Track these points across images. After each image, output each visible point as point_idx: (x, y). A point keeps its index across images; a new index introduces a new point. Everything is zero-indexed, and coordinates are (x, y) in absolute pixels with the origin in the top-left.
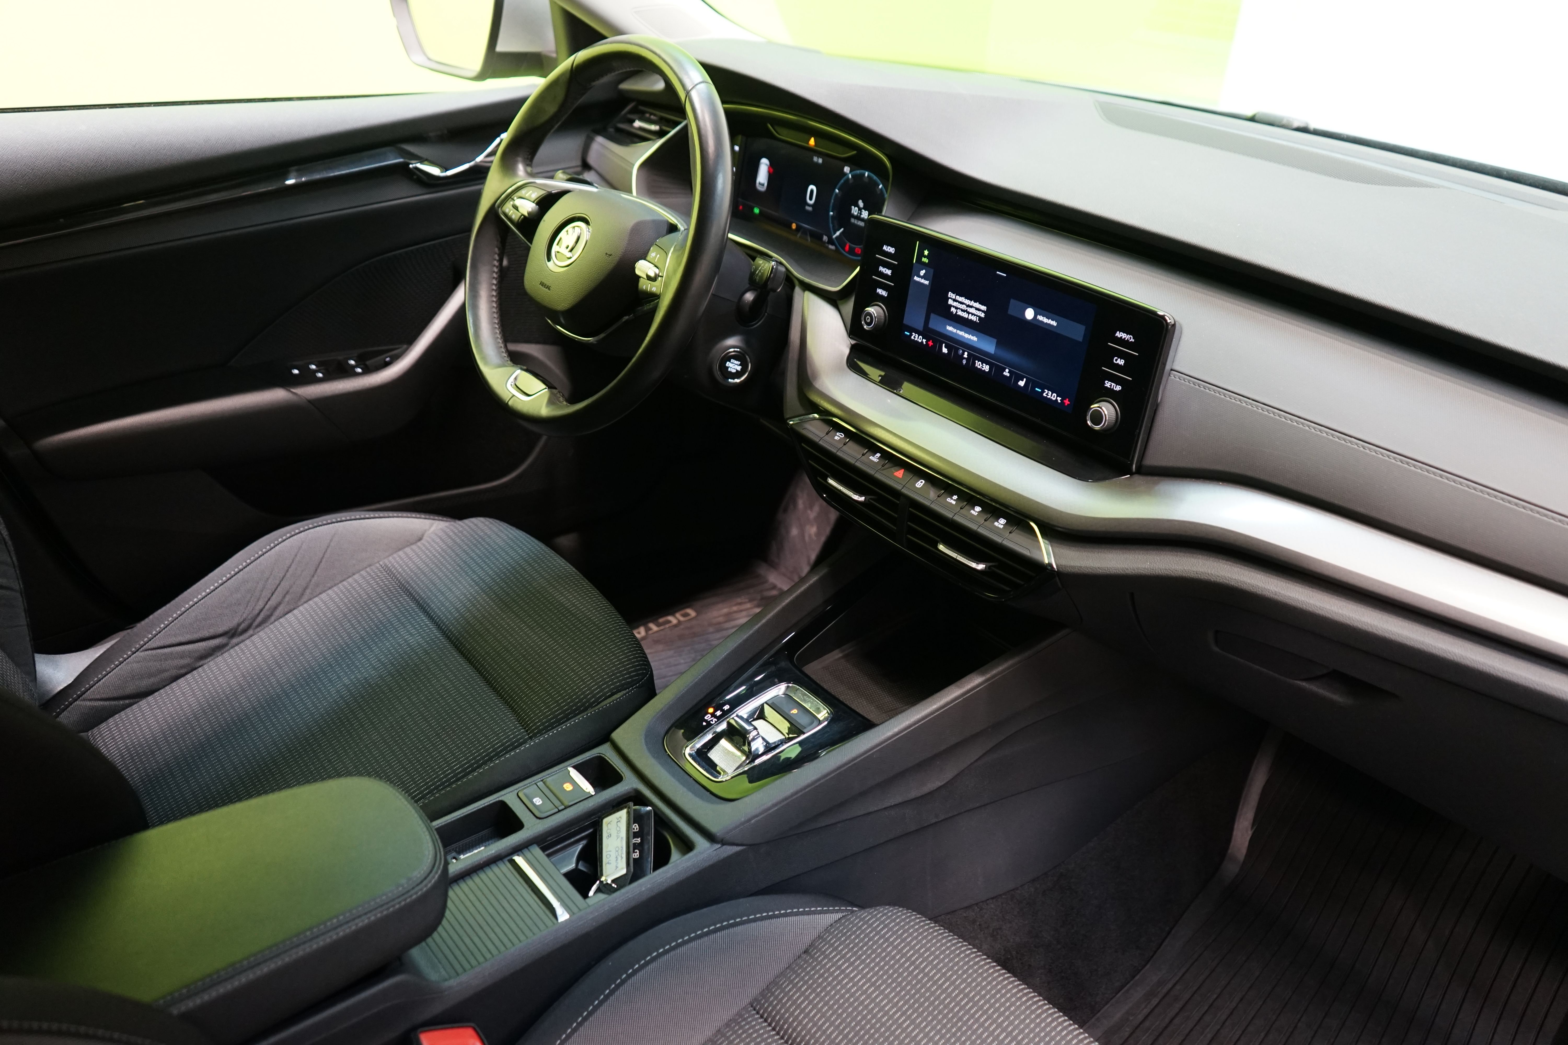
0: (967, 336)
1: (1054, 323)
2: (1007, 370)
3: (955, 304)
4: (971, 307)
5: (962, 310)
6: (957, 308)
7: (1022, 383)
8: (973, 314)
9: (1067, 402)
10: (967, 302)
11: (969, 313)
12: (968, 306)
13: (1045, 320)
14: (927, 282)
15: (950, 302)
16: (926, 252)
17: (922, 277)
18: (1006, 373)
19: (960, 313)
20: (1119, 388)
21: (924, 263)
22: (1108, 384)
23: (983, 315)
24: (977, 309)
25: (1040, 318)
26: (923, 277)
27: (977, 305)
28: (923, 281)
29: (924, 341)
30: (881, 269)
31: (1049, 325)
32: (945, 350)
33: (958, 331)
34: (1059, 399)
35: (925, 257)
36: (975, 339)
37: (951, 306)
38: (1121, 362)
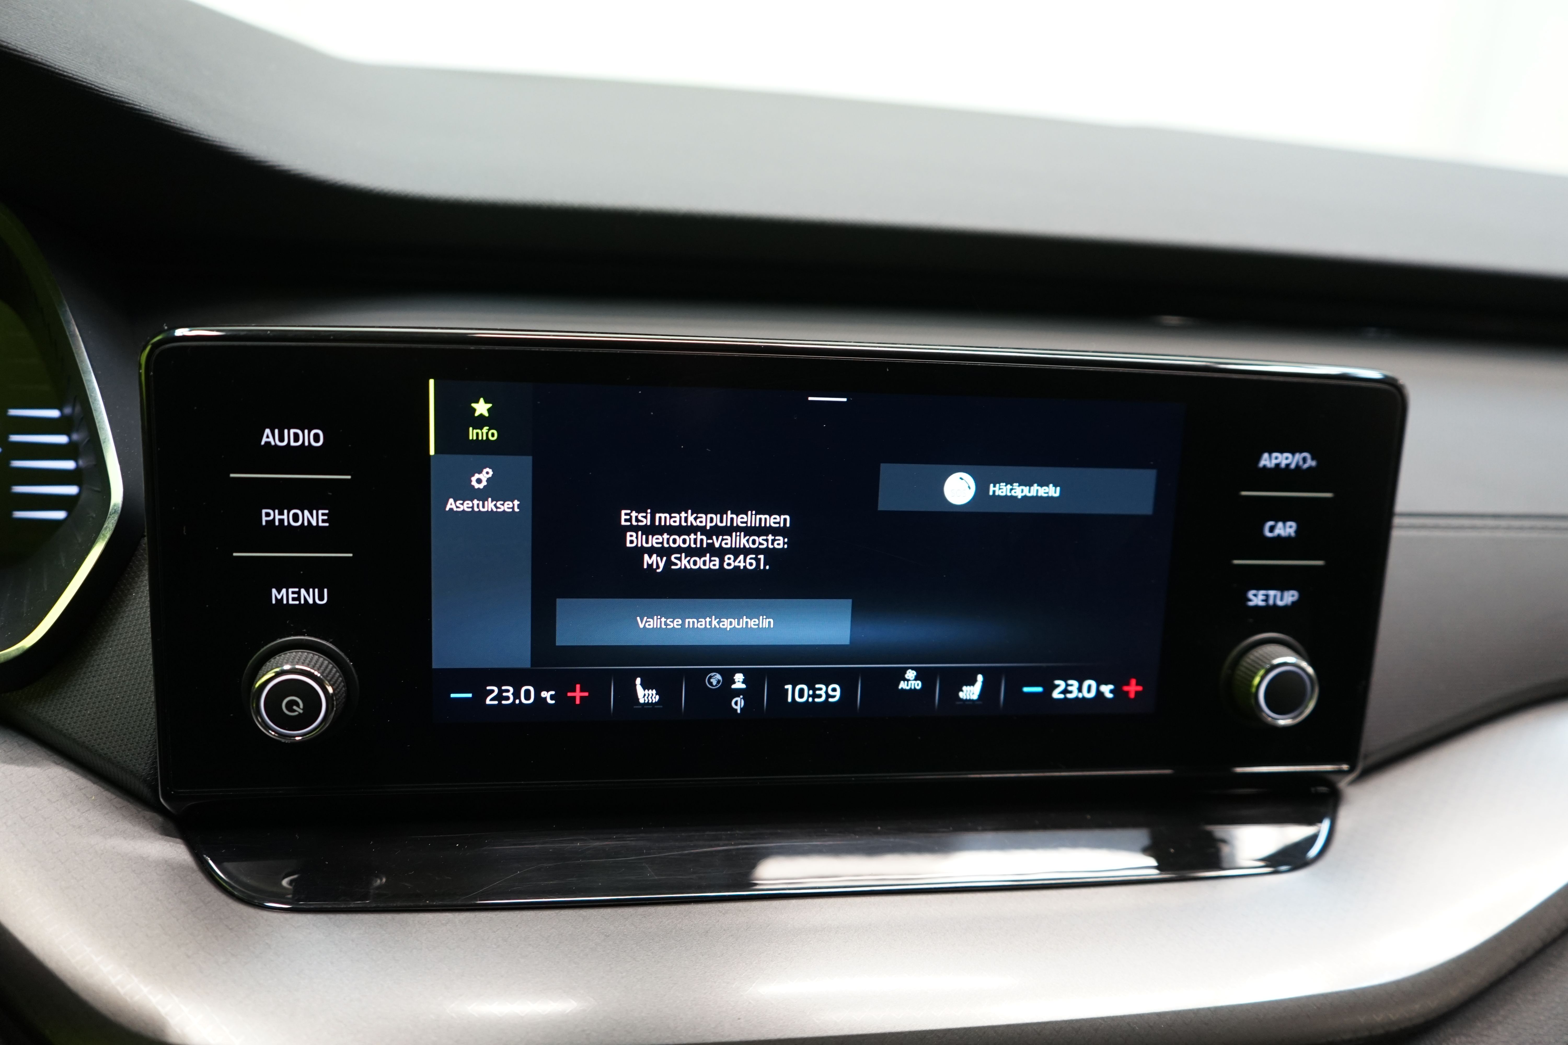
0: (727, 624)
1: (1052, 491)
2: (911, 674)
3: (654, 541)
4: (728, 531)
5: (690, 552)
6: (663, 552)
7: (971, 692)
8: (736, 552)
9: (1133, 688)
10: (705, 520)
11: (721, 553)
12: (710, 533)
13: (1019, 491)
14: (511, 506)
15: (632, 540)
16: (482, 408)
17: (482, 495)
18: (911, 682)
19: (684, 563)
20: (1290, 597)
21: (483, 447)
22: (1257, 598)
23: (780, 543)
24: (749, 531)
25: (1001, 490)
26: (492, 491)
27: (751, 519)
28: (490, 505)
29: (547, 696)
30: (269, 515)
31: (1037, 498)
32: (645, 695)
33: (690, 622)
34: (1107, 690)
35: (480, 422)
36: (765, 622)
37: (640, 551)
38: (1286, 529)
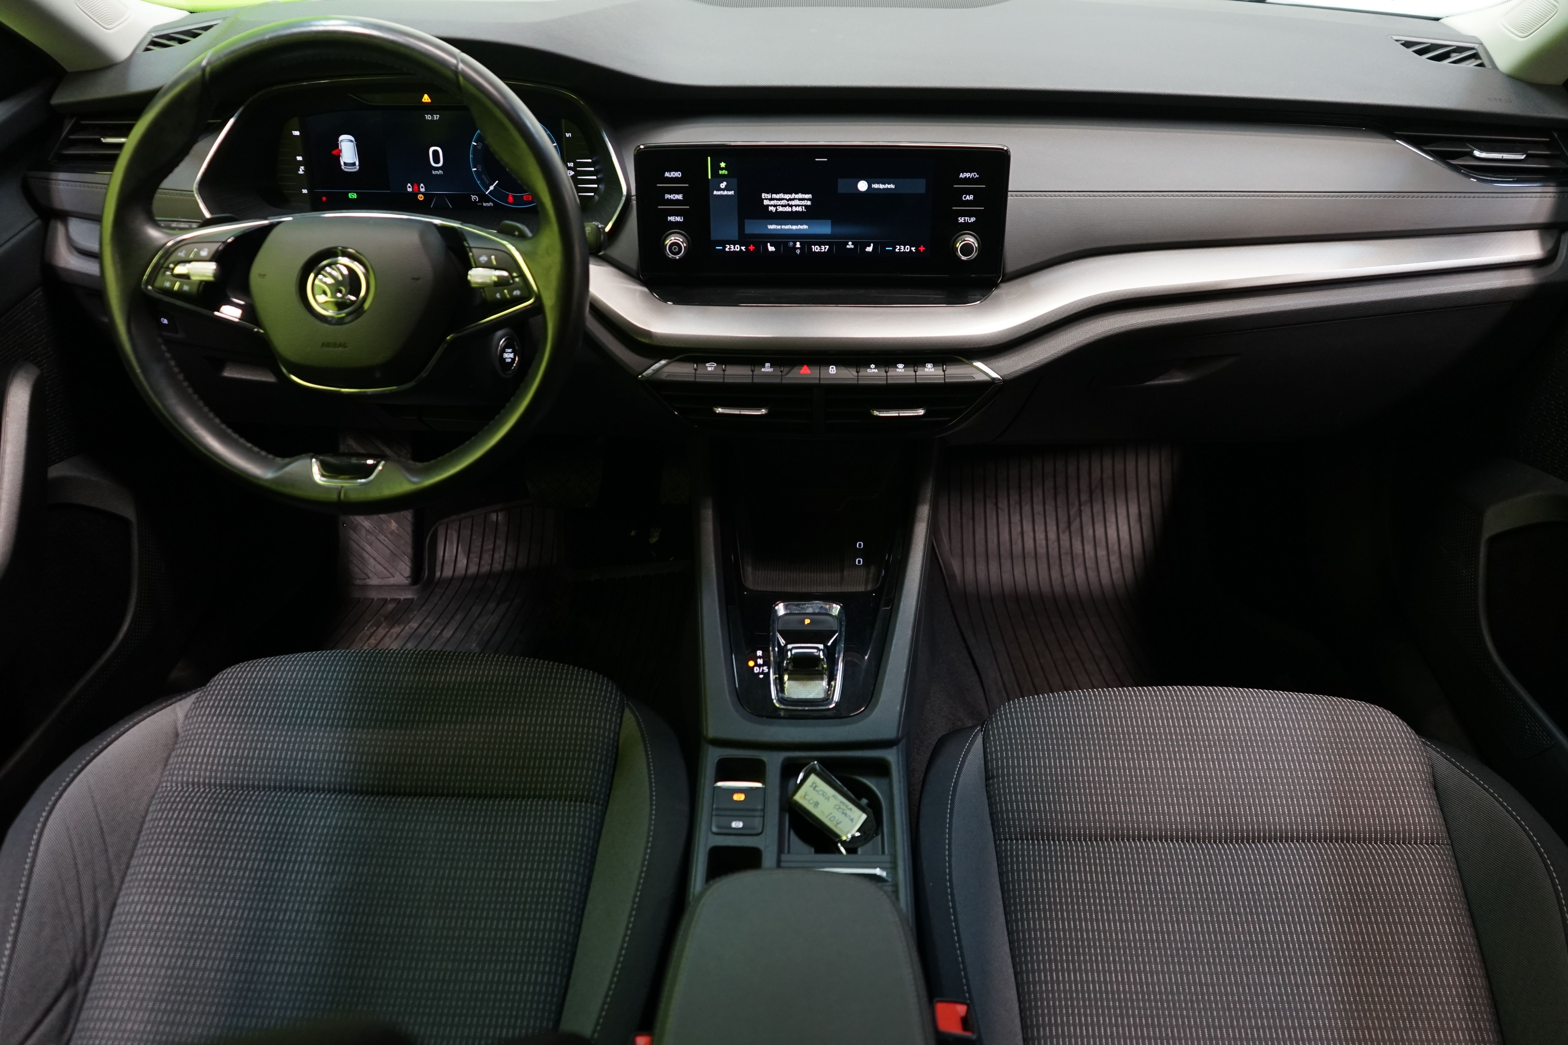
0: (794, 227)
1: (892, 186)
2: (850, 243)
3: (772, 203)
4: (793, 199)
5: (783, 206)
6: (775, 206)
7: (869, 249)
8: (796, 206)
9: (922, 249)
10: (787, 196)
11: (791, 206)
12: (788, 200)
13: (881, 186)
14: (731, 193)
15: (766, 202)
16: (723, 165)
17: (723, 190)
18: (850, 245)
19: (780, 209)
20: (973, 219)
21: (723, 176)
22: (961, 220)
23: (809, 203)
24: (800, 199)
25: (875, 186)
26: (726, 189)
27: (800, 196)
28: (726, 193)
29: (743, 248)
30: (667, 196)
31: (887, 189)
32: (771, 249)
33: (783, 227)
34: (913, 249)
35: (722, 169)
36: (805, 227)
37: (768, 206)
38: (970, 197)
